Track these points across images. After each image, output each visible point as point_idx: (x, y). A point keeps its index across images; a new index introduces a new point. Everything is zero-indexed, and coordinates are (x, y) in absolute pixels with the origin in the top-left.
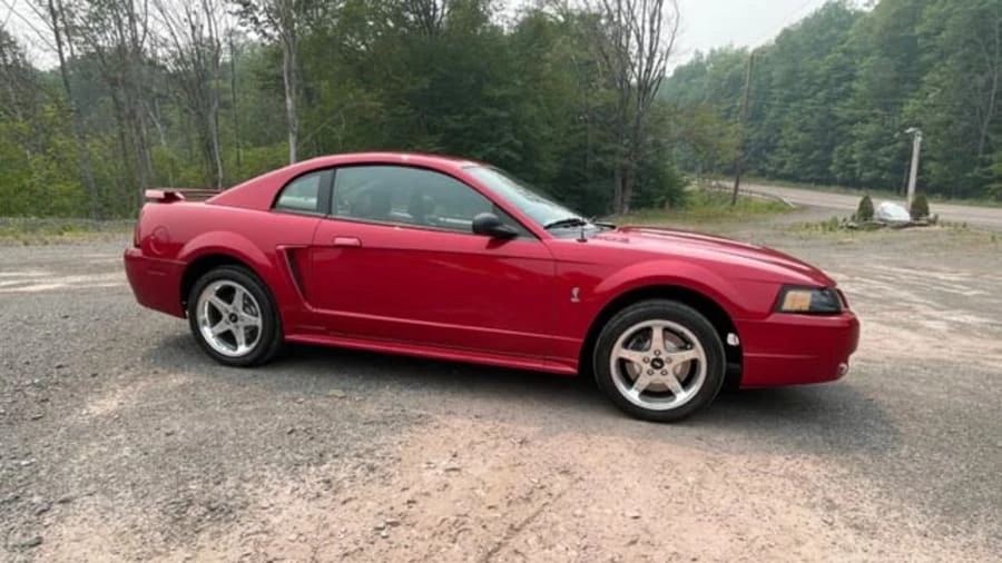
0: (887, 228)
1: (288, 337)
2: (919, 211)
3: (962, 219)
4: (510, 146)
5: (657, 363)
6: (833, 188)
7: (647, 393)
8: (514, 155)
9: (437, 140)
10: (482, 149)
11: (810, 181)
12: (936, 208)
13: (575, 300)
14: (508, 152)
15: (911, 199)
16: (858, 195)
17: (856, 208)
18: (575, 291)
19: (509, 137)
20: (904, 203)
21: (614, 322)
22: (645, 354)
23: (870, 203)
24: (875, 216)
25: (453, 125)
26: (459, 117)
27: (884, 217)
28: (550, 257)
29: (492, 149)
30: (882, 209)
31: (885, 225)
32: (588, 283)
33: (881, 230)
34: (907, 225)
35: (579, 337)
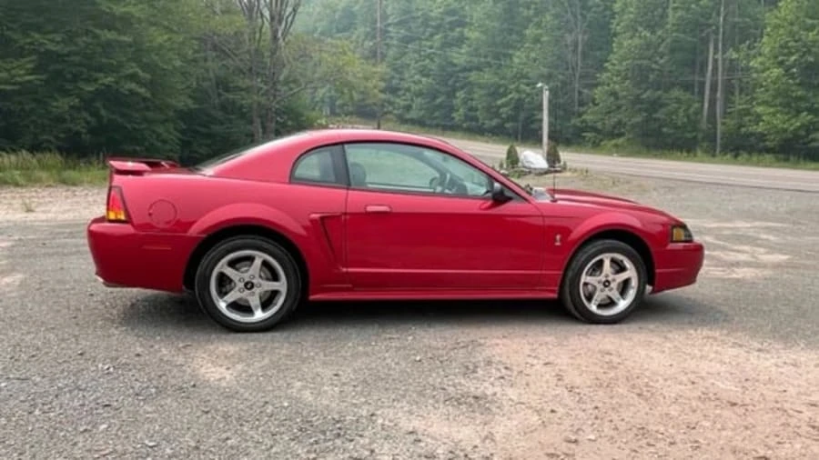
0: (532, 175)
1: (312, 297)
2: (553, 158)
3: (585, 166)
4: (133, 77)
5: (607, 284)
6: (460, 134)
7: (600, 306)
8: (142, 90)
9: (30, 66)
10: (96, 80)
11: (437, 126)
12: (565, 156)
13: (558, 244)
14: (133, 86)
15: (545, 148)
16: (504, 143)
17: (504, 156)
18: (558, 237)
19: (133, 68)
20: (541, 151)
21: (582, 257)
22: (599, 278)
23: (516, 152)
24: (520, 164)
25: (51, 47)
26: (58, 38)
27: (527, 165)
28: (539, 214)
29: (109, 80)
30: (525, 157)
31: (530, 172)
32: (566, 231)
33: (527, 177)
34: (547, 172)
35: (560, 270)
